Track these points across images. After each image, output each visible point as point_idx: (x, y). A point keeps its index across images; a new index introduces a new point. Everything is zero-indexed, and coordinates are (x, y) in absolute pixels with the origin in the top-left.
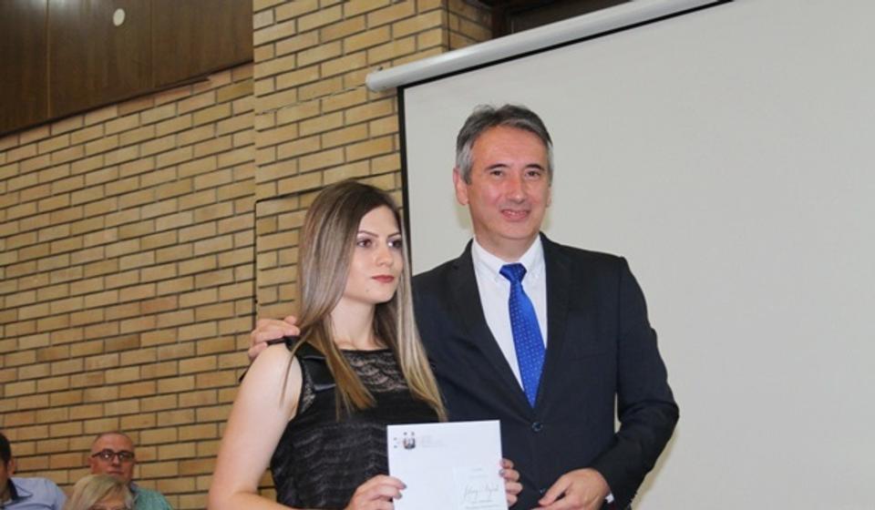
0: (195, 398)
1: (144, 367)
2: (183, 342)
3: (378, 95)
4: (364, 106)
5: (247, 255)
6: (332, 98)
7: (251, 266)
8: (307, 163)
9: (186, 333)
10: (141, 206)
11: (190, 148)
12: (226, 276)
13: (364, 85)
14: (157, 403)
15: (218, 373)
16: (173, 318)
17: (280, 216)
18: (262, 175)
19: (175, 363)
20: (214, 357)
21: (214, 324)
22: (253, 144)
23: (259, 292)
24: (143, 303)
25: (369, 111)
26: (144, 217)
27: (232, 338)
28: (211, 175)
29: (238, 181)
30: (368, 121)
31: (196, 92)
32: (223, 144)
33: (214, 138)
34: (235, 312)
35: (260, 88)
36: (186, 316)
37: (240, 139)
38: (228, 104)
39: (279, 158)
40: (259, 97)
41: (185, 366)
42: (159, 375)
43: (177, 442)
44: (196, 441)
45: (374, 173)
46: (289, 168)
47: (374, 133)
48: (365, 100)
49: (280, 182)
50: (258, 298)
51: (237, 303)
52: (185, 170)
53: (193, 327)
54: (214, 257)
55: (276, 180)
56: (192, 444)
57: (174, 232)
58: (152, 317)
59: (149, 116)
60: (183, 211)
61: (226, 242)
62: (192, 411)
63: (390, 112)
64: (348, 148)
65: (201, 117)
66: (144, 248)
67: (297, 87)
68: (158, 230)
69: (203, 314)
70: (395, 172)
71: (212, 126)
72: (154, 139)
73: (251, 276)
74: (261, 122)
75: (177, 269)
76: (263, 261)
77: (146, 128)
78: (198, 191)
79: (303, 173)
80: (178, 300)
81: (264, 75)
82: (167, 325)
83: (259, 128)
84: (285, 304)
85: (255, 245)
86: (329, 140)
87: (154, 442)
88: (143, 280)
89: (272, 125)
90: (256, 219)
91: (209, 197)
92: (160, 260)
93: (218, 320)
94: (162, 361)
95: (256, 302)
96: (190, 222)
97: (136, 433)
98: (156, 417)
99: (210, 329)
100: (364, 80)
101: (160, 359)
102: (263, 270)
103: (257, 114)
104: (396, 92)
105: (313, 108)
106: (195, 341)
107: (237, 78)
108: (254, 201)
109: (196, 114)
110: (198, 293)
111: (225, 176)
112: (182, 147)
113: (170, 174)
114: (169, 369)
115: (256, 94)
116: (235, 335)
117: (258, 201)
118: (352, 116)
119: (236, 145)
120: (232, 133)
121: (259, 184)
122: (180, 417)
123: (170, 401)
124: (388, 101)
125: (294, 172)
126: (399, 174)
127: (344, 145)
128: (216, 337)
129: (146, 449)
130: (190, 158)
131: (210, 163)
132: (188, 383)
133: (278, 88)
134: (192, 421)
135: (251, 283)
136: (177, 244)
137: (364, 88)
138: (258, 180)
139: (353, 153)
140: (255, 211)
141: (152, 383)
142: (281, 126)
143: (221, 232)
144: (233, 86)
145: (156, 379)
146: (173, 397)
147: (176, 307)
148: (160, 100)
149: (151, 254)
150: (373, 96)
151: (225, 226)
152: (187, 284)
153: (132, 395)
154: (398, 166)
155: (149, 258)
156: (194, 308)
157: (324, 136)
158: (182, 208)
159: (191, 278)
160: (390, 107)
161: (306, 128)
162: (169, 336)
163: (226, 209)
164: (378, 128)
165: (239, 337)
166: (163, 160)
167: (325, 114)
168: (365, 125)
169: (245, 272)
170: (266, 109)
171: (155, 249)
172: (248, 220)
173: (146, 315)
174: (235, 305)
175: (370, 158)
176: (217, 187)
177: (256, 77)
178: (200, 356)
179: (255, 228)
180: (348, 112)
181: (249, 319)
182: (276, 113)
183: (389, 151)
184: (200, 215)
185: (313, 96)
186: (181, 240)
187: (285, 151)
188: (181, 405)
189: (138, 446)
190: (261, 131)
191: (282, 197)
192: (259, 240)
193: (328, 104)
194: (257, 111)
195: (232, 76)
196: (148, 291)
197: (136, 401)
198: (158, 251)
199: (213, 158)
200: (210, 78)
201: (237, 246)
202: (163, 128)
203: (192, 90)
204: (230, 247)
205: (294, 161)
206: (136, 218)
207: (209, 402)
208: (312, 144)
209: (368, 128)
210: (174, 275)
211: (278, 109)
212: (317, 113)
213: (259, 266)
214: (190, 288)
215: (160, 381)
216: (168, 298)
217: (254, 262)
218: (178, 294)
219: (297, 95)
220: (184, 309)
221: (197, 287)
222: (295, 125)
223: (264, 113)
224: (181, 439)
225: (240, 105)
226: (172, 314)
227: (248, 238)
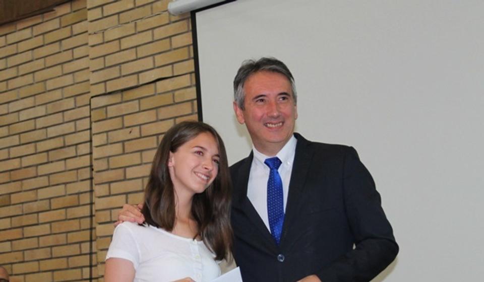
0: (51, 240)
1: (13, 218)
2: (41, 200)
3: (177, 18)
4: (167, 26)
5: (86, 136)
6: (144, 21)
7: (89, 144)
8: (127, 69)
9: (43, 194)
10: (8, 103)
11: (43, 59)
12: (71, 152)
13: (167, 11)
14: (23, 244)
15: (67, 221)
16: (34, 183)
17: (108, 108)
18: (94, 78)
19: (36, 215)
20: (64, 210)
21: (63, 186)
22: (88, 56)
23: (95, 163)
24: (12, 172)
25: (171, 30)
26: (11, 111)
27: (76, 196)
28: (58, 79)
29: (77, 83)
30: (170, 37)
31: (45, 20)
32: (66, 56)
33: (60, 52)
34: (77, 177)
35: (92, 15)
36: (43, 181)
37: (78, 53)
38: (69, 27)
39: (107, 65)
40: (91, 21)
41: (43, 217)
42: (24, 224)
43: (39, 272)
44: (53, 271)
45: (175, 74)
46: (115, 72)
47: (174, 46)
48: (167, 22)
49: (108, 83)
50: (93, 167)
51: (79, 171)
52: (39, 76)
53: (47, 189)
54: (62, 138)
55: (105, 82)
56: (50, 273)
57: (33, 121)
58: (19, 182)
59: (12, 38)
60: (39, 105)
61: (69, 127)
62: (49, 249)
63: (186, 30)
64: (156, 57)
65: (50, 38)
66: (11, 133)
67: (118, 13)
68: (21, 119)
69: (55, 179)
70: (191, 73)
71: (58, 43)
72: (16, 54)
73: (88, 151)
74: (93, 40)
75: (36, 147)
76: (96, 141)
77: (10, 46)
78: (49, 91)
79: (124, 76)
80: (37, 170)
81: (94, 6)
82: (28, 188)
83: (92, 44)
84: (114, 171)
85: (90, 129)
86: (142, 52)
87: (23, 272)
88: (11, 157)
89: (101, 42)
90: (91, 110)
91: (57, 95)
92: (23, 142)
93: (65, 184)
94: (26, 214)
95: (92, 170)
96: (44, 113)
97: (10, 266)
98: (24, 254)
99: (60, 190)
100: (167, 7)
101: (25, 213)
102: (97, 147)
103: (90, 34)
104: (189, 15)
105: (130, 28)
106: (50, 199)
107: (75, 8)
108: (90, 97)
109: (46, 36)
110: (51, 164)
111: (68, 80)
112: (37, 59)
113: (29, 79)
114: (32, 219)
115: (89, 19)
116: (78, 194)
117: (92, 97)
118: (159, 33)
119: (76, 57)
120: (73, 49)
121: (92, 85)
122: (40, 254)
123: (33, 243)
124: (185, 22)
125: (118, 75)
126: (193, 75)
127: (153, 55)
128: (64, 196)
129: (17, 277)
130: (43, 67)
131: (57, 70)
132: (45, 229)
133: (105, 15)
134: (50, 256)
135: (88, 157)
136: (35, 130)
137: (167, 12)
138: (92, 82)
139: (160, 60)
140: (90, 104)
141: (20, 230)
142: (107, 42)
143: (66, 120)
144: (73, 14)
145: (23, 227)
146: (36, 239)
147: (35, 175)
148: (20, 26)
149: (17, 137)
150: (173, 19)
151: (69, 115)
152: (43, 158)
153: (6, 239)
154: (193, 69)
155: (15, 140)
156: (48, 175)
157: (138, 48)
158: (37, 104)
159: (45, 154)
160: (186, 26)
161: (126, 43)
162: (31, 195)
163: (70, 103)
164: (178, 41)
165: (81, 196)
166: (23, 69)
167: (139, 32)
168: (168, 40)
169: (84, 149)
170: (96, 31)
171: (19, 134)
172: (85, 111)
173: (14, 181)
174: (77, 172)
175: (172, 64)
176: (63, 88)
177: (88, 7)
178: (54, 210)
179: (90, 116)
180: (156, 31)
181: (88, 182)
182: (103, 33)
183: (186, 58)
184: (51, 108)
185: (130, 20)
186: (38, 126)
187: (110, 60)
188: (41, 245)
189: (11, 275)
190: (93, 46)
191: (110, 93)
192: (94, 125)
193: (141, 26)
194: (89, 32)
195: (71, 7)
196: (15, 164)
197: (9, 243)
198: (22, 135)
199: (59, 67)
200: (54, 9)
201: (78, 130)
202: (23, 46)
203: (43, 18)
204: (73, 130)
205: (118, 67)
206: (6, 112)
207: (61, 243)
208: (131, 55)
209: (171, 42)
210: (33, 152)
211: (105, 30)
212: (133, 32)
213: (94, 144)
214: (46, 161)
215: (25, 228)
216: (30, 169)
217: (91, 141)
218: (37, 165)
219: (119, 20)
220: (41, 176)
221: (50, 160)
222: (117, 41)
223: (95, 33)
224: (41, 269)
225: (77, 28)
226: (33, 180)
227: (85, 124)
